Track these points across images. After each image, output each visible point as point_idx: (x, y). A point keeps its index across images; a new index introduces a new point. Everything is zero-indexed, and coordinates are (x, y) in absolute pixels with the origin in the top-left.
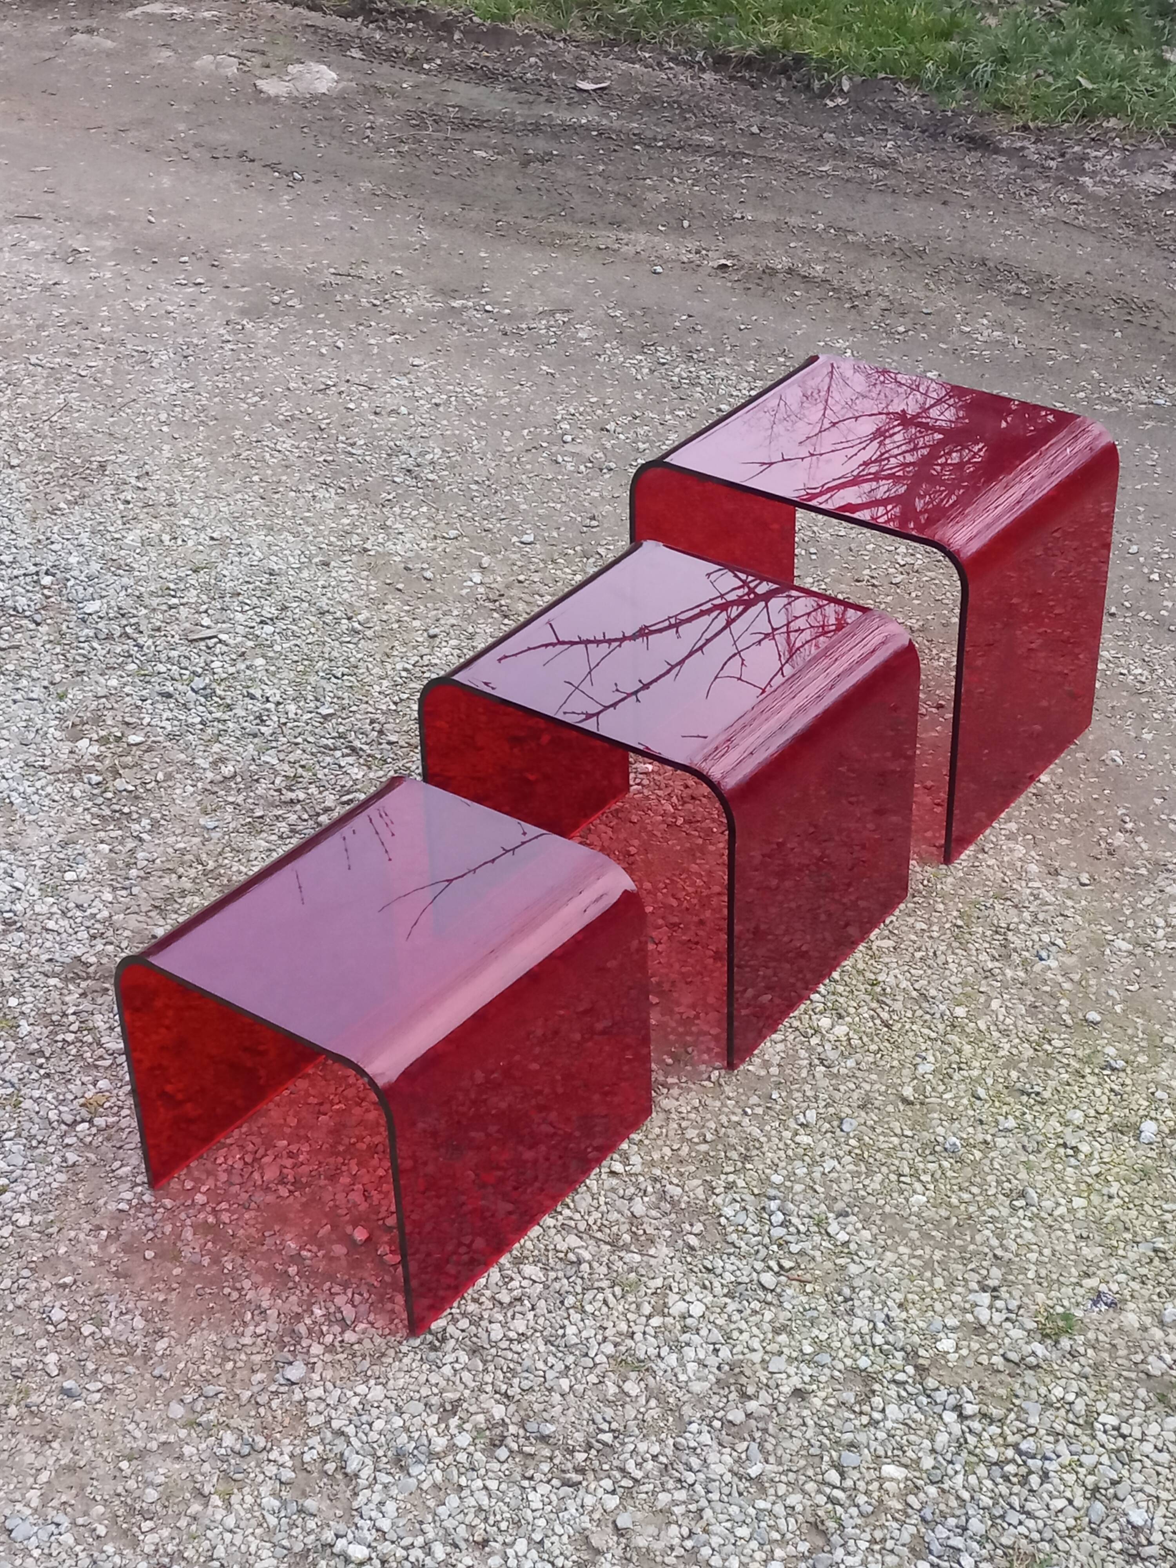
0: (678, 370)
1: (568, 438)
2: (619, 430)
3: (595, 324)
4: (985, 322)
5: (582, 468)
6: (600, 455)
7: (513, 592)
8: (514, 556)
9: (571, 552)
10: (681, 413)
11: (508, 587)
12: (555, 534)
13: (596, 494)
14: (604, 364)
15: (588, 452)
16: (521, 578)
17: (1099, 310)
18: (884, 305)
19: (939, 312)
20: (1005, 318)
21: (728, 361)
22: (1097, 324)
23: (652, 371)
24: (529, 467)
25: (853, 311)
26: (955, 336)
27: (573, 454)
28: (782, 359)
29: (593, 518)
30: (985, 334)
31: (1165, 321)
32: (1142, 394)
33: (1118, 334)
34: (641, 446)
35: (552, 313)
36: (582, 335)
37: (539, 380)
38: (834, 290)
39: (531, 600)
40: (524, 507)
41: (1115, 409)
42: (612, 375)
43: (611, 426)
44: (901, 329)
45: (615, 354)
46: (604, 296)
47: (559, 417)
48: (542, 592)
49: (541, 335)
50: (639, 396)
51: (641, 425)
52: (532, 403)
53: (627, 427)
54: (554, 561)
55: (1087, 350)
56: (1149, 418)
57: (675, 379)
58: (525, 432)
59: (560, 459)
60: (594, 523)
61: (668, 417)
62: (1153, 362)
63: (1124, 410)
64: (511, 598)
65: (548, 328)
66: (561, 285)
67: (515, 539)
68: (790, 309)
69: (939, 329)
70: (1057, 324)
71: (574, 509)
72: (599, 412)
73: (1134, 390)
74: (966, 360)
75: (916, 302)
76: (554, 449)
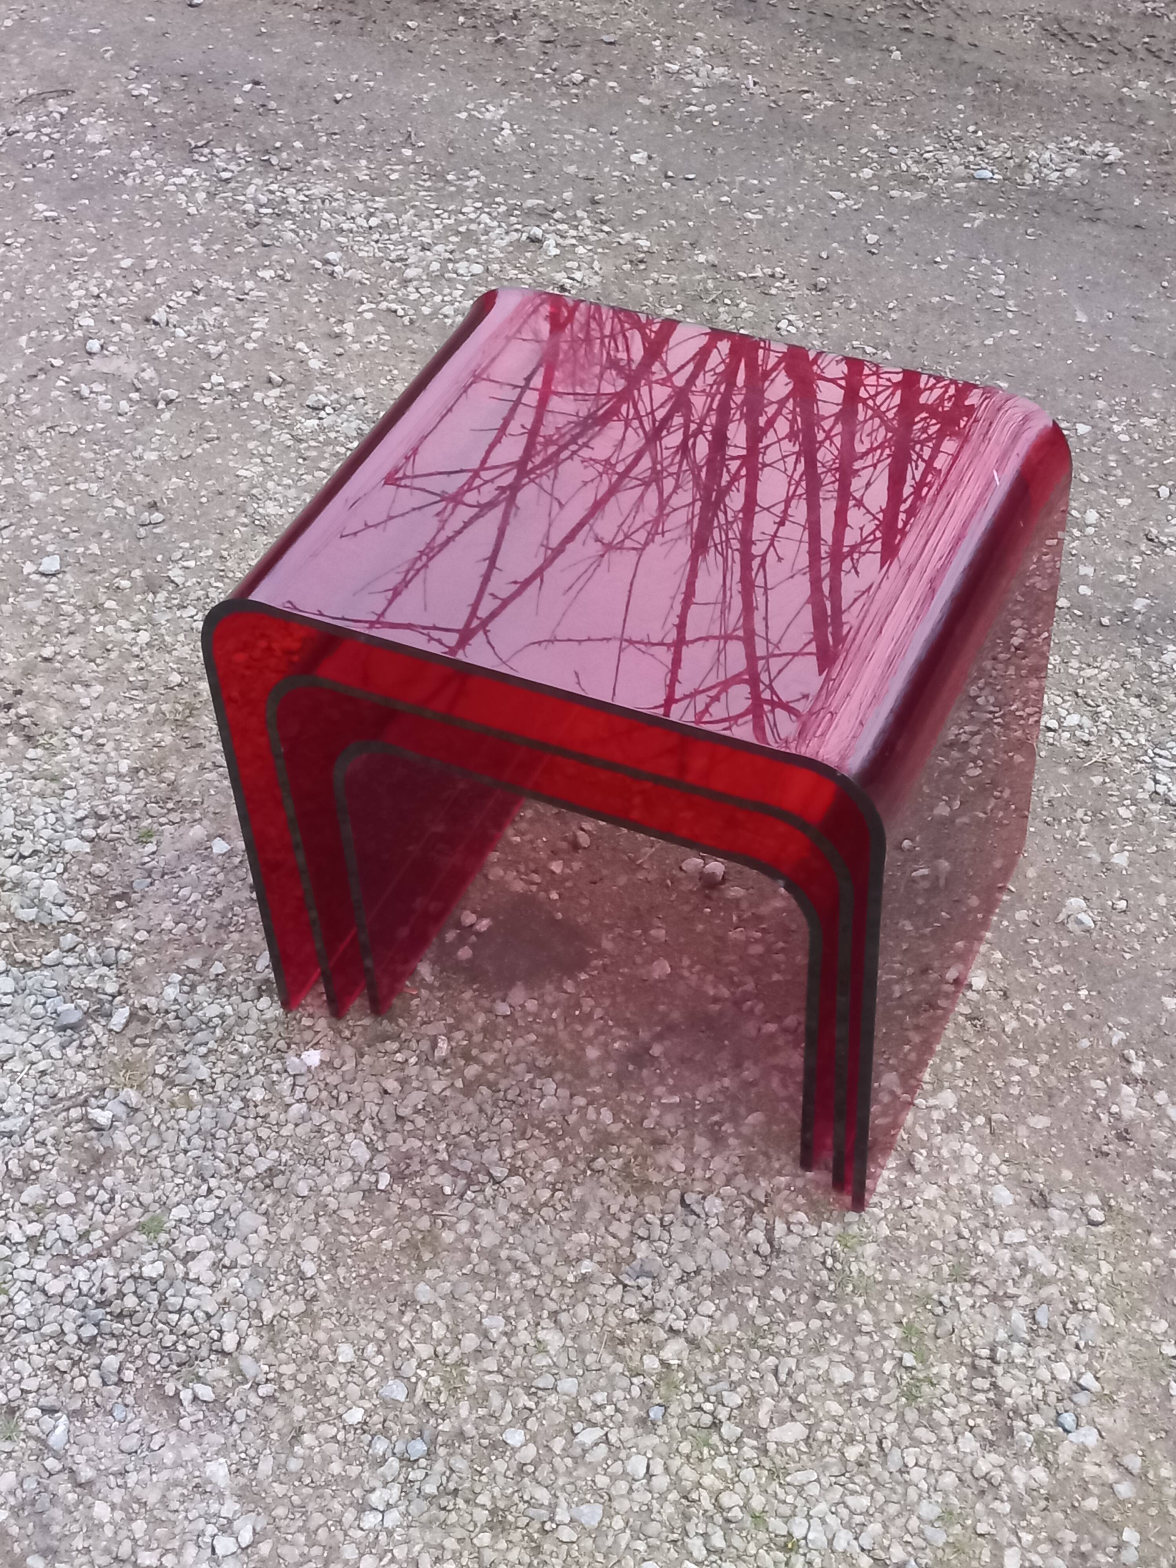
0: (251, 190)
1: (94, 345)
2: (174, 318)
3: (114, 114)
4: (699, 51)
5: (124, 405)
6: (149, 374)
7: (38, 684)
8: (32, 606)
9: (125, 583)
10: (267, 274)
11: (28, 672)
12: (95, 549)
13: (152, 456)
14: (135, 189)
15: (129, 370)
16: (48, 652)
17: (859, 15)
18: (544, 33)
19: (628, 37)
20: (727, 42)
21: (327, 163)
22: (862, 39)
23: (211, 196)
24: (36, 411)
25: (501, 49)
26: (658, 80)
27: (106, 377)
28: (407, 152)
29: (153, 506)
30: (703, 72)
31: (958, 24)
32: (953, 162)
33: (896, 55)
34: (214, 350)
35: (41, 99)
36: (94, 137)
37: (36, 232)
38: (465, 12)
39: (68, 695)
40: (36, 496)
41: (920, 195)
42: (150, 209)
43: (159, 315)
44: (578, 77)
45: (149, 171)
46: (118, 57)
47: (74, 305)
48: (87, 676)
49: (29, 145)
50: (198, 249)
51: (208, 305)
52: (27, 279)
53: (188, 311)
54: (99, 607)
55: (857, 88)
56: (973, 204)
57: (250, 207)
58: (23, 340)
59: (85, 391)
60: (157, 517)
61: (249, 284)
62: (957, 99)
63: (934, 195)
64: (34, 696)
65: (38, 129)
66: (50, 45)
67: (28, 568)
68: (405, 55)
69: (633, 70)
70: (804, 45)
71: (120, 490)
72: (138, 286)
73: (940, 155)
74: (682, 122)
75: (589, 23)
76: (75, 369)
